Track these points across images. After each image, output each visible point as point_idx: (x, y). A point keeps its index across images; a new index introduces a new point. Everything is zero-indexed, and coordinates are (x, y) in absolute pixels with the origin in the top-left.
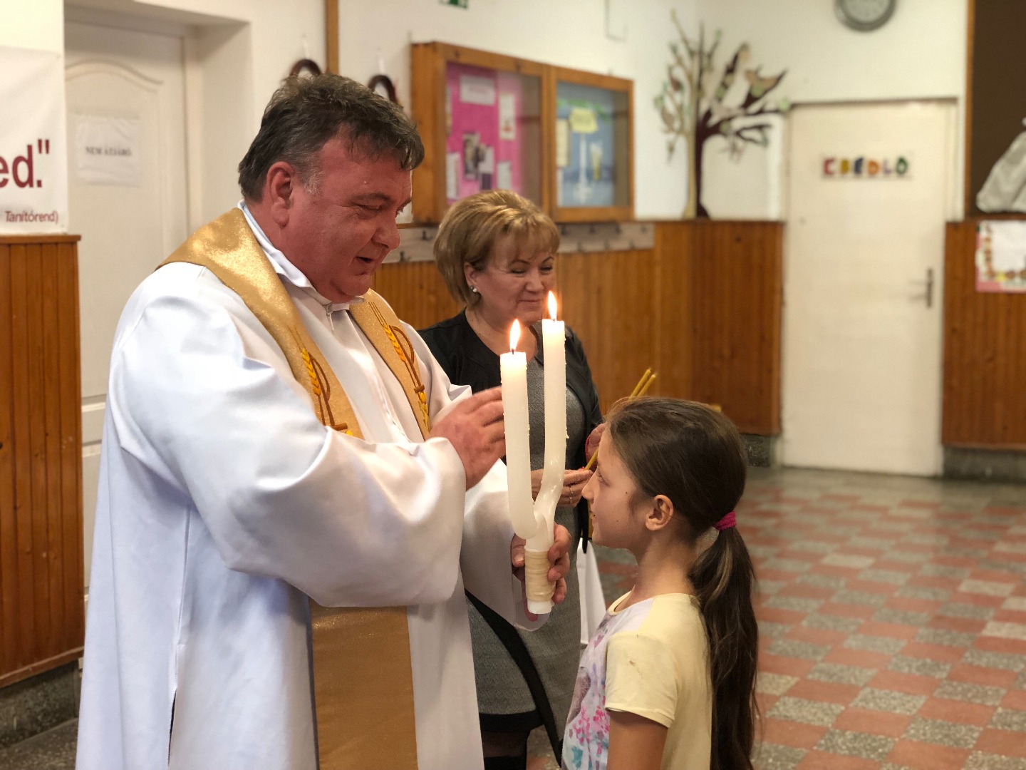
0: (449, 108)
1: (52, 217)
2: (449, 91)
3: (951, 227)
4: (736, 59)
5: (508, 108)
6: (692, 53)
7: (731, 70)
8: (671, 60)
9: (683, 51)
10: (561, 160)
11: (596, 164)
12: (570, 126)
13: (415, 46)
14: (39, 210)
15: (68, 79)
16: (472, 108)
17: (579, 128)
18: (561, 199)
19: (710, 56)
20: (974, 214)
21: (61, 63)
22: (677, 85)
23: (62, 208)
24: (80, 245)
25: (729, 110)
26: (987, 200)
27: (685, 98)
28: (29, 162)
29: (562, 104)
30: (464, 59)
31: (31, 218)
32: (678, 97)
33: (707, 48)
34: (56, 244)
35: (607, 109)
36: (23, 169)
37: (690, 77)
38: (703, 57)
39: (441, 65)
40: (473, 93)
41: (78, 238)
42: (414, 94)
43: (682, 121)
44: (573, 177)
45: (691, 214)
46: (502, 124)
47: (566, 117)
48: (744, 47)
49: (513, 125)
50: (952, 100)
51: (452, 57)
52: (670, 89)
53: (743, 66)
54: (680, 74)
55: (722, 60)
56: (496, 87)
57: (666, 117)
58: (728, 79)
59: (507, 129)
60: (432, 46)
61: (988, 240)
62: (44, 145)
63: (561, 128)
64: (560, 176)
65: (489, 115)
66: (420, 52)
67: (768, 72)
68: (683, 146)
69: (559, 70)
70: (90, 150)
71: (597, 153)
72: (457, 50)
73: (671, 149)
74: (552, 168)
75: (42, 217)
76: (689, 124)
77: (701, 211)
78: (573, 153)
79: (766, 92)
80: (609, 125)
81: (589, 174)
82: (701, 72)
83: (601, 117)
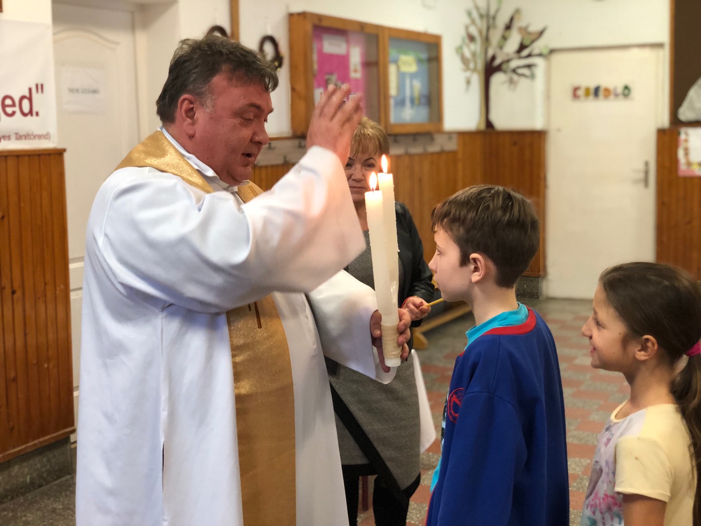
0: (315, 57)
1: (46, 136)
2: (315, 46)
3: (661, 132)
4: (512, 20)
5: (356, 57)
6: (481, 16)
7: (508, 27)
8: (467, 21)
9: (475, 15)
10: (393, 91)
11: (416, 93)
12: (398, 68)
13: (291, 15)
14: (38, 132)
15: (55, 42)
16: (331, 57)
17: (404, 69)
18: (393, 118)
19: (494, 18)
20: (676, 123)
21: (50, 31)
22: (472, 38)
23: (53, 130)
24: (66, 156)
25: (507, 54)
26: (685, 114)
27: (477, 47)
28: (30, 99)
29: (392, 53)
30: (325, 23)
31: (32, 137)
32: (473, 47)
33: (492, 12)
34: (50, 155)
35: (424, 56)
36: (26, 104)
37: (480, 32)
38: (489, 18)
39: (309, 27)
40: (332, 46)
41: (64, 150)
42: (291, 48)
43: (475, 63)
44: (401, 103)
45: (483, 126)
46: (352, 67)
47: (396, 62)
48: (517, 11)
49: (359, 68)
50: (660, 45)
51: (316, 22)
52: (467, 41)
53: (517, 24)
54: (473, 31)
55: (502, 20)
56: (348, 42)
57: (465, 61)
58: (507, 34)
59: (356, 71)
60: (303, 15)
61: (686, 141)
62: (40, 88)
63: (392, 70)
64: (392, 102)
65: (343, 61)
66: (295, 19)
67: (535, 28)
68: (476, 80)
69: (390, 29)
70: (71, 90)
71: (417, 86)
72: (320, 17)
73: (468, 82)
74: (387, 97)
75: (40, 137)
76: (480, 65)
77: (489, 124)
78: (401, 87)
79: (533, 41)
80: (425, 66)
81: (412, 101)
82: (488, 29)
83: (419, 61)
